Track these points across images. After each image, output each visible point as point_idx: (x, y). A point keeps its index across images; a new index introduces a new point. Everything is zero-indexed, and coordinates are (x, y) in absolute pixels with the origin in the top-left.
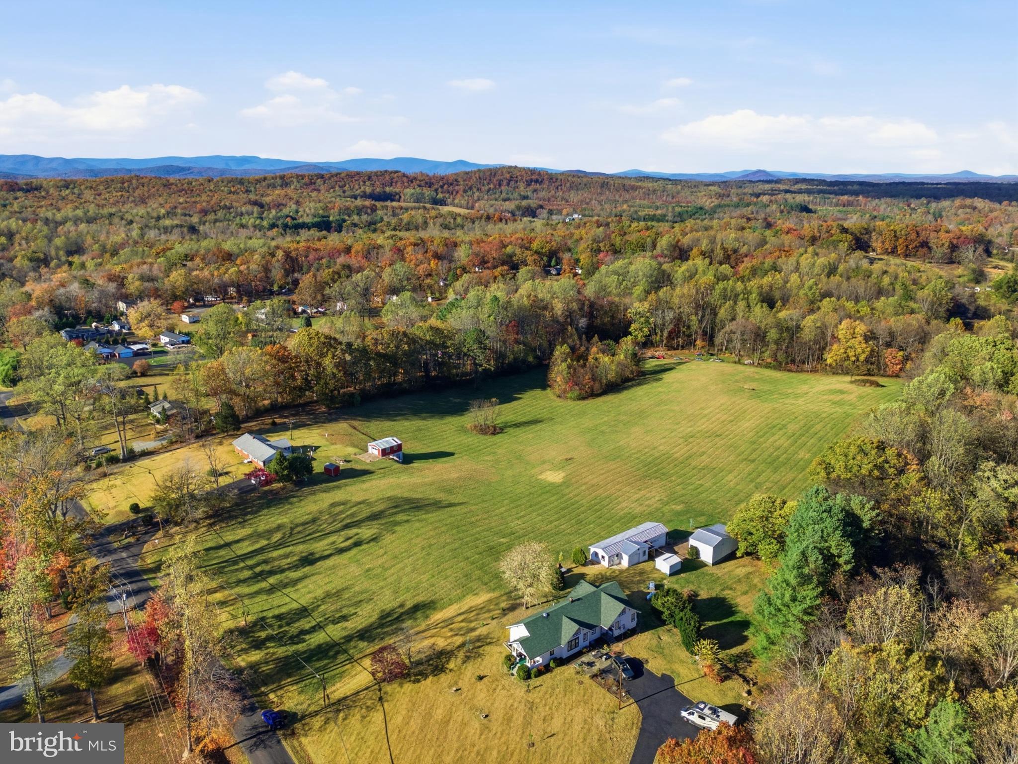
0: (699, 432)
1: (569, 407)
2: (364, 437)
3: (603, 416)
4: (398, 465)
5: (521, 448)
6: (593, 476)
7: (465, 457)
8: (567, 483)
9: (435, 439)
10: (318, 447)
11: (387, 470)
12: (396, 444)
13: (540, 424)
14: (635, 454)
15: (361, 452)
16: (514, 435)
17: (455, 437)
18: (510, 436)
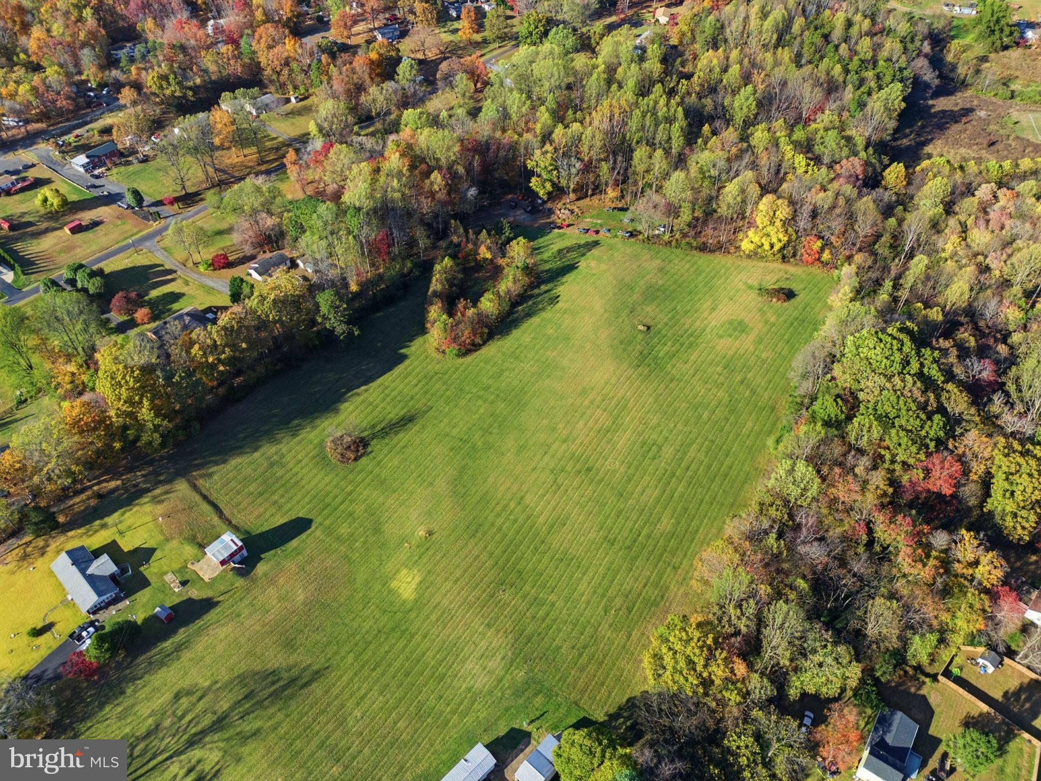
1: (447, 376)
2: (205, 507)
3: (480, 402)
4: (240, 582)
5: (381, 499)
6: (448, 584)
7: (318, 533)
8: (419, 604)
9: (288, 486)
10: (152, 551)
11: (227, 596)
12: (235, 548)
13: (410, 425)
14: (499, 515)
15: (200, 554)
16: (378, 459)
17: (311, 475)
18: (374, 462)
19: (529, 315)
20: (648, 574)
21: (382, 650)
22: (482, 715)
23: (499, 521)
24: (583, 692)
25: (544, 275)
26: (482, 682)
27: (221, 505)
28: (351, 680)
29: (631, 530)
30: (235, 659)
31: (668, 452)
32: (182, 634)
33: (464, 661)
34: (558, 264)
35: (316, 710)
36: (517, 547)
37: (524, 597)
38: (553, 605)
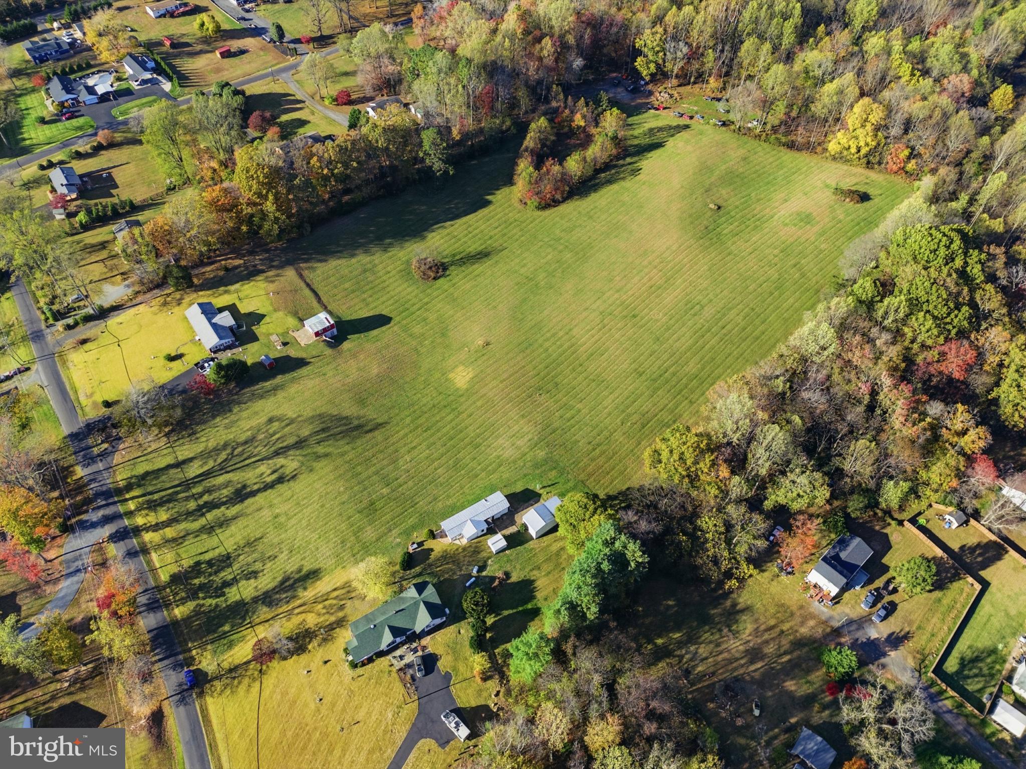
1: (524, 224)
2: (307, 292)
3: (549, 250)
4: (328, 351)
5: (451, 312)
6: (495, 383)
7: (396, 328)
8: (469, 392)
9: (376, 289)
10: (263, 316)
11: (317, 359)
12: (328, 324)
13: (485, 259)
14: (547, 340)
15: (299, 325)
16: (454, 281)
17: (396, 284)
18: (450, 284)
19: (610, 182)
20: (667, 402)
21: (434, 419)
22: (506, 476)
23: (547, 344)
24: (590, 475)
25: (632, 149)
26: (509, 453)
27: (320, 294)
28: (406, 435)
29: (659, 368)
30: (318, 403)
31: (708, 312)
32: (279, 379)
33: (497, 437)
34: (647, 141)
35: (375, 450)
36: (559, 365)
37: (556, 402)
38: (579, 411)
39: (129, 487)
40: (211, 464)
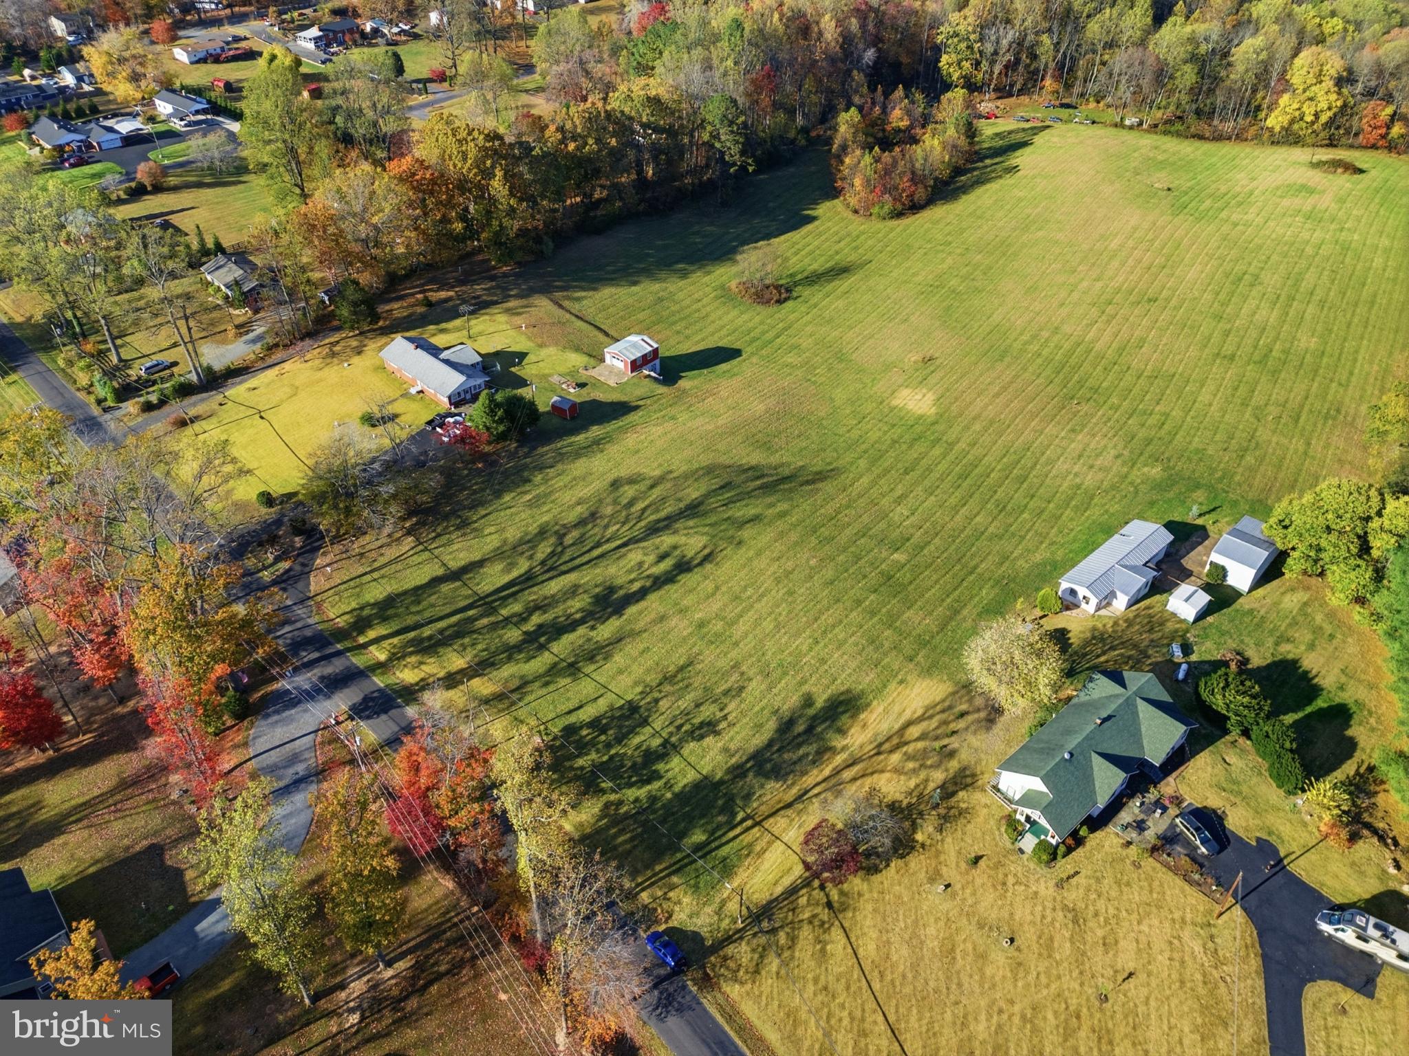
0: (1118, 290)
1: (881, 235)
2: (579, 323)
3: (941, 256)
4: (662, 389)
5: (835, 334)
6: (984, 399)
7: (755, 360)
8: (946, 416)
9: (690, 320)
11: (648, 402)
13: (845, 275)
14: (1028, 344)
15: (592, 362)
16: (812, 303)
17: (720, 312)
18: (807, 305)
19: (979, 182)
20: (1303, 386)
21: (909, 457)
23: (1033, 348)
25: (985, 152)
26: (1093, 479)
28: (875, 482)
29: (1255, 347)
30: (688, 454)
31: (1271, 280)
32: (596, 431)
33: (1051, 462)
34: (1002, 143)
35: (834, 505)
36: (1076, 368)
37: (1115, 409)
38: (1167, 415)
39: (361, 624)
40: (523, 566)
